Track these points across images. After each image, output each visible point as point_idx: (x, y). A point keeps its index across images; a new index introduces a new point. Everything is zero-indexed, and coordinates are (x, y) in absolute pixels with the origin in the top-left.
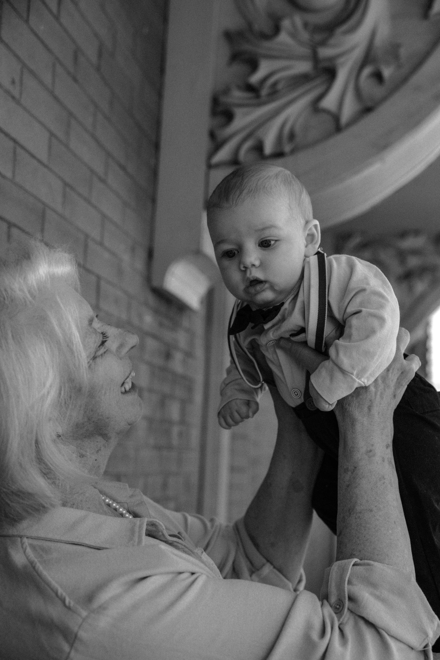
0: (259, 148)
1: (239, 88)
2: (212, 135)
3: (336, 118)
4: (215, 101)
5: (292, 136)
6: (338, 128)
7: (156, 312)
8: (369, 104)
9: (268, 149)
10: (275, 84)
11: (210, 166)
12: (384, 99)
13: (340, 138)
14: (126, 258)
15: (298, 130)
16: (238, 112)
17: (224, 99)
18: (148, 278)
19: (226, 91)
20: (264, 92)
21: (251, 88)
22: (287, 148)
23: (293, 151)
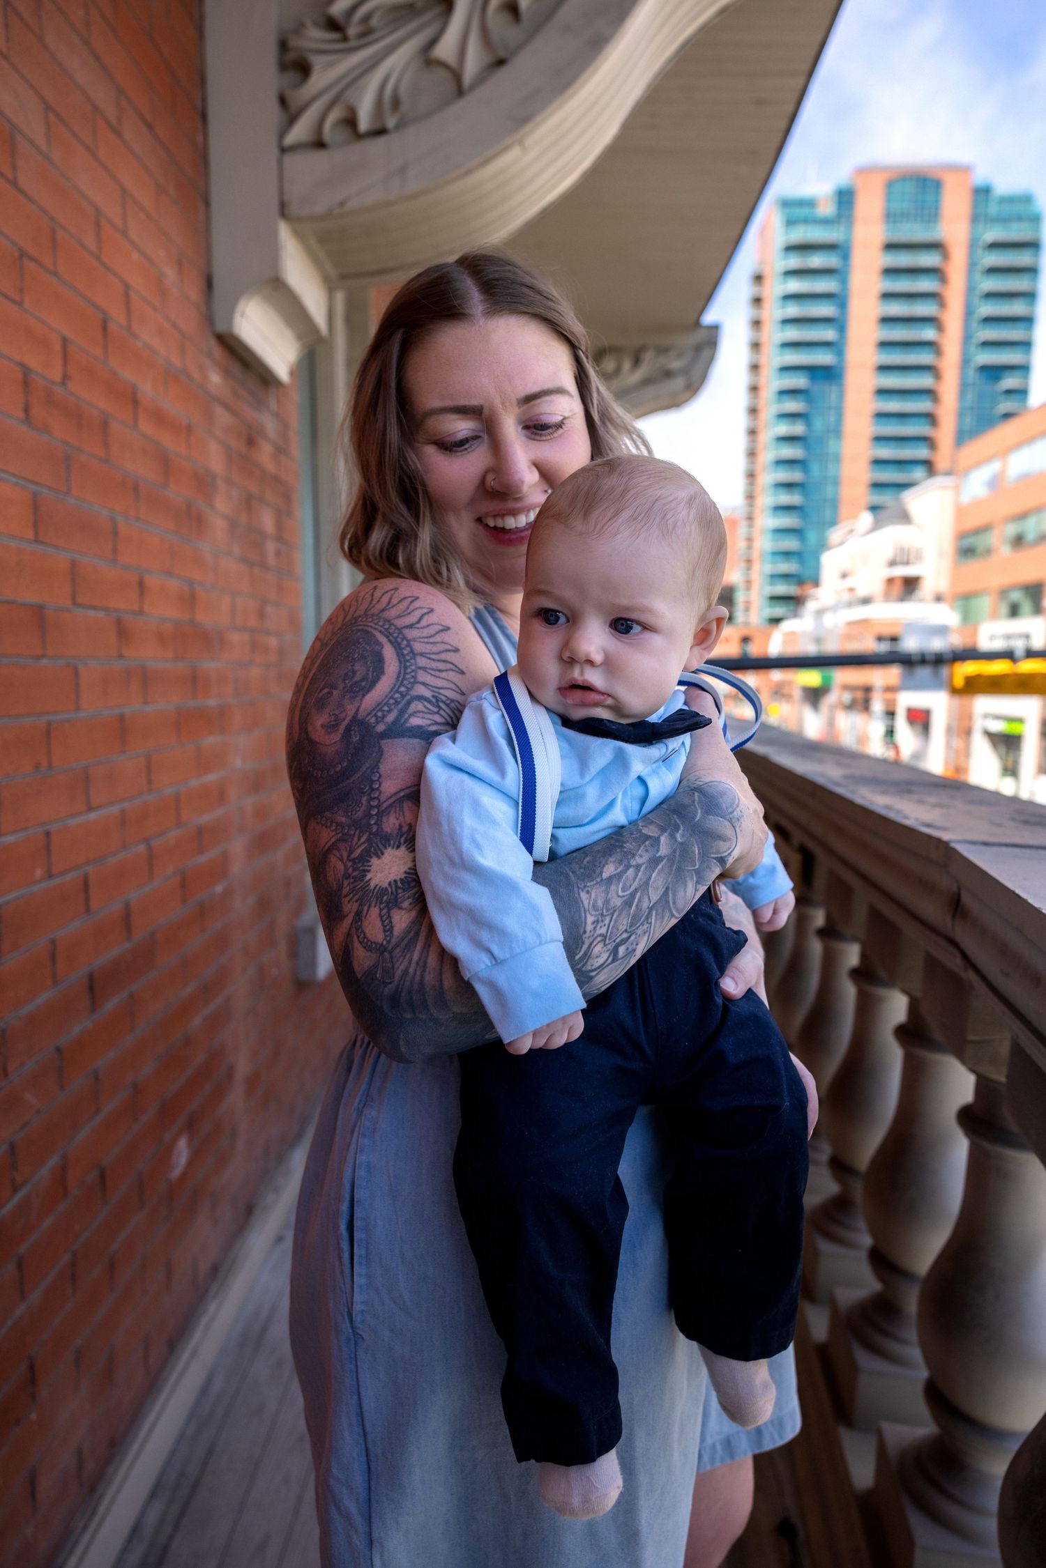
0: (350, 122)
1: (316, 24)
2: (283, 101)
3: (457, 76)
4: (283, 46)
5: (396, 103)
6: (460, 92)
7: (226, 372)
8: (502, 54)
9: (364, 124)
10: (367, 18)
11: (283, 150)
12: (521, 46)
13: (461, 104)
14: (170, 274)
15: (403, 93)
16: (317, 61)
17: (295, 42)
18: (209, 319)
19: (299, 28)
20: (352, 31)
21: (333, 25)
22: (391, 122)
23: (400, 126)
